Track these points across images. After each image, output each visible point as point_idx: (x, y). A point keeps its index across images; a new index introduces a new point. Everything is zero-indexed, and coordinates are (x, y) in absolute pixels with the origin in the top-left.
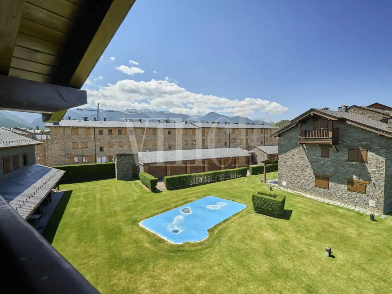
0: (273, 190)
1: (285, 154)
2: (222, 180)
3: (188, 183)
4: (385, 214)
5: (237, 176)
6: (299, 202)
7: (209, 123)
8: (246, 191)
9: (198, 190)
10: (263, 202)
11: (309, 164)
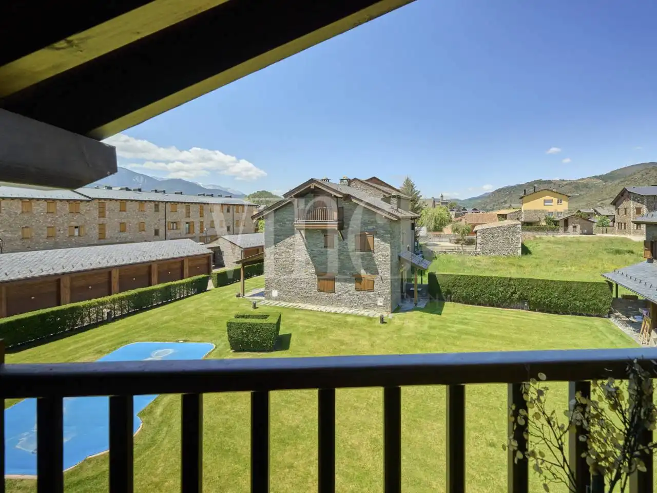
0: (258, 308)
1: (275, 246)
2: (158, 306)
3: (69, 326)
4: (392, 312)
5: (188, 293)
6: (298, 319)
7: (113, 189)
8: (211, 318)
9: (98, 335)
10: (247, 331)
11: (310, 259)
